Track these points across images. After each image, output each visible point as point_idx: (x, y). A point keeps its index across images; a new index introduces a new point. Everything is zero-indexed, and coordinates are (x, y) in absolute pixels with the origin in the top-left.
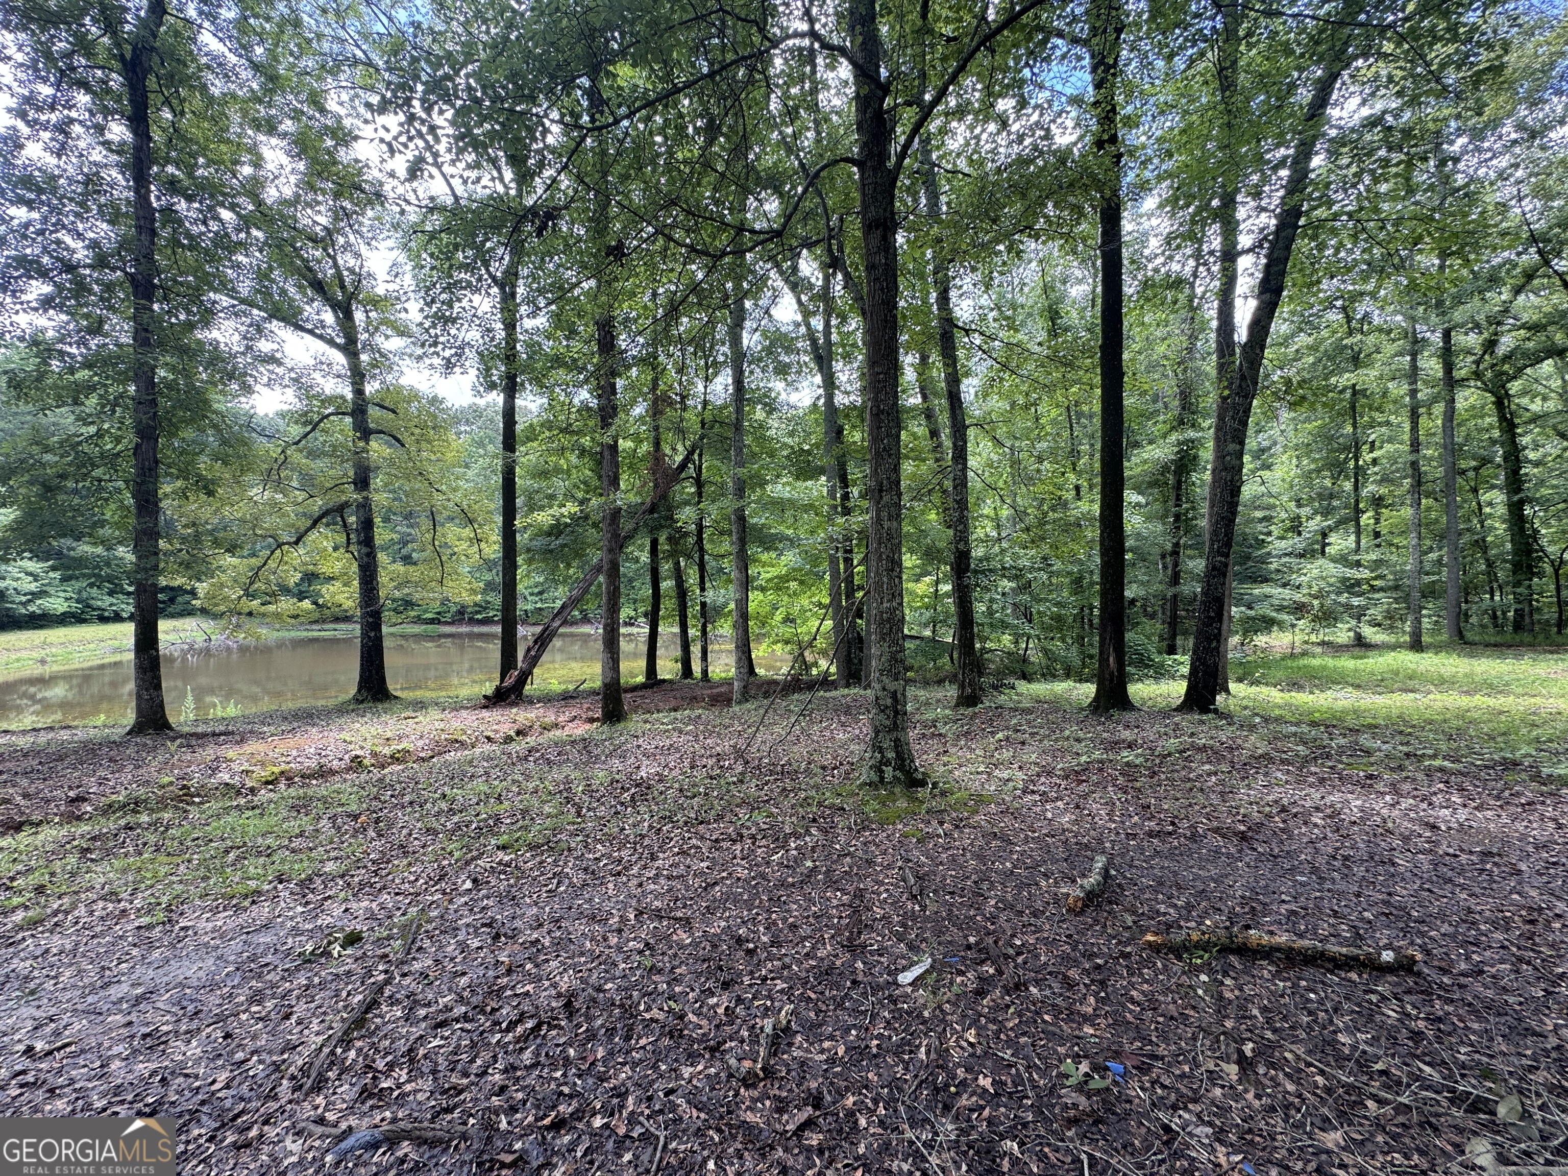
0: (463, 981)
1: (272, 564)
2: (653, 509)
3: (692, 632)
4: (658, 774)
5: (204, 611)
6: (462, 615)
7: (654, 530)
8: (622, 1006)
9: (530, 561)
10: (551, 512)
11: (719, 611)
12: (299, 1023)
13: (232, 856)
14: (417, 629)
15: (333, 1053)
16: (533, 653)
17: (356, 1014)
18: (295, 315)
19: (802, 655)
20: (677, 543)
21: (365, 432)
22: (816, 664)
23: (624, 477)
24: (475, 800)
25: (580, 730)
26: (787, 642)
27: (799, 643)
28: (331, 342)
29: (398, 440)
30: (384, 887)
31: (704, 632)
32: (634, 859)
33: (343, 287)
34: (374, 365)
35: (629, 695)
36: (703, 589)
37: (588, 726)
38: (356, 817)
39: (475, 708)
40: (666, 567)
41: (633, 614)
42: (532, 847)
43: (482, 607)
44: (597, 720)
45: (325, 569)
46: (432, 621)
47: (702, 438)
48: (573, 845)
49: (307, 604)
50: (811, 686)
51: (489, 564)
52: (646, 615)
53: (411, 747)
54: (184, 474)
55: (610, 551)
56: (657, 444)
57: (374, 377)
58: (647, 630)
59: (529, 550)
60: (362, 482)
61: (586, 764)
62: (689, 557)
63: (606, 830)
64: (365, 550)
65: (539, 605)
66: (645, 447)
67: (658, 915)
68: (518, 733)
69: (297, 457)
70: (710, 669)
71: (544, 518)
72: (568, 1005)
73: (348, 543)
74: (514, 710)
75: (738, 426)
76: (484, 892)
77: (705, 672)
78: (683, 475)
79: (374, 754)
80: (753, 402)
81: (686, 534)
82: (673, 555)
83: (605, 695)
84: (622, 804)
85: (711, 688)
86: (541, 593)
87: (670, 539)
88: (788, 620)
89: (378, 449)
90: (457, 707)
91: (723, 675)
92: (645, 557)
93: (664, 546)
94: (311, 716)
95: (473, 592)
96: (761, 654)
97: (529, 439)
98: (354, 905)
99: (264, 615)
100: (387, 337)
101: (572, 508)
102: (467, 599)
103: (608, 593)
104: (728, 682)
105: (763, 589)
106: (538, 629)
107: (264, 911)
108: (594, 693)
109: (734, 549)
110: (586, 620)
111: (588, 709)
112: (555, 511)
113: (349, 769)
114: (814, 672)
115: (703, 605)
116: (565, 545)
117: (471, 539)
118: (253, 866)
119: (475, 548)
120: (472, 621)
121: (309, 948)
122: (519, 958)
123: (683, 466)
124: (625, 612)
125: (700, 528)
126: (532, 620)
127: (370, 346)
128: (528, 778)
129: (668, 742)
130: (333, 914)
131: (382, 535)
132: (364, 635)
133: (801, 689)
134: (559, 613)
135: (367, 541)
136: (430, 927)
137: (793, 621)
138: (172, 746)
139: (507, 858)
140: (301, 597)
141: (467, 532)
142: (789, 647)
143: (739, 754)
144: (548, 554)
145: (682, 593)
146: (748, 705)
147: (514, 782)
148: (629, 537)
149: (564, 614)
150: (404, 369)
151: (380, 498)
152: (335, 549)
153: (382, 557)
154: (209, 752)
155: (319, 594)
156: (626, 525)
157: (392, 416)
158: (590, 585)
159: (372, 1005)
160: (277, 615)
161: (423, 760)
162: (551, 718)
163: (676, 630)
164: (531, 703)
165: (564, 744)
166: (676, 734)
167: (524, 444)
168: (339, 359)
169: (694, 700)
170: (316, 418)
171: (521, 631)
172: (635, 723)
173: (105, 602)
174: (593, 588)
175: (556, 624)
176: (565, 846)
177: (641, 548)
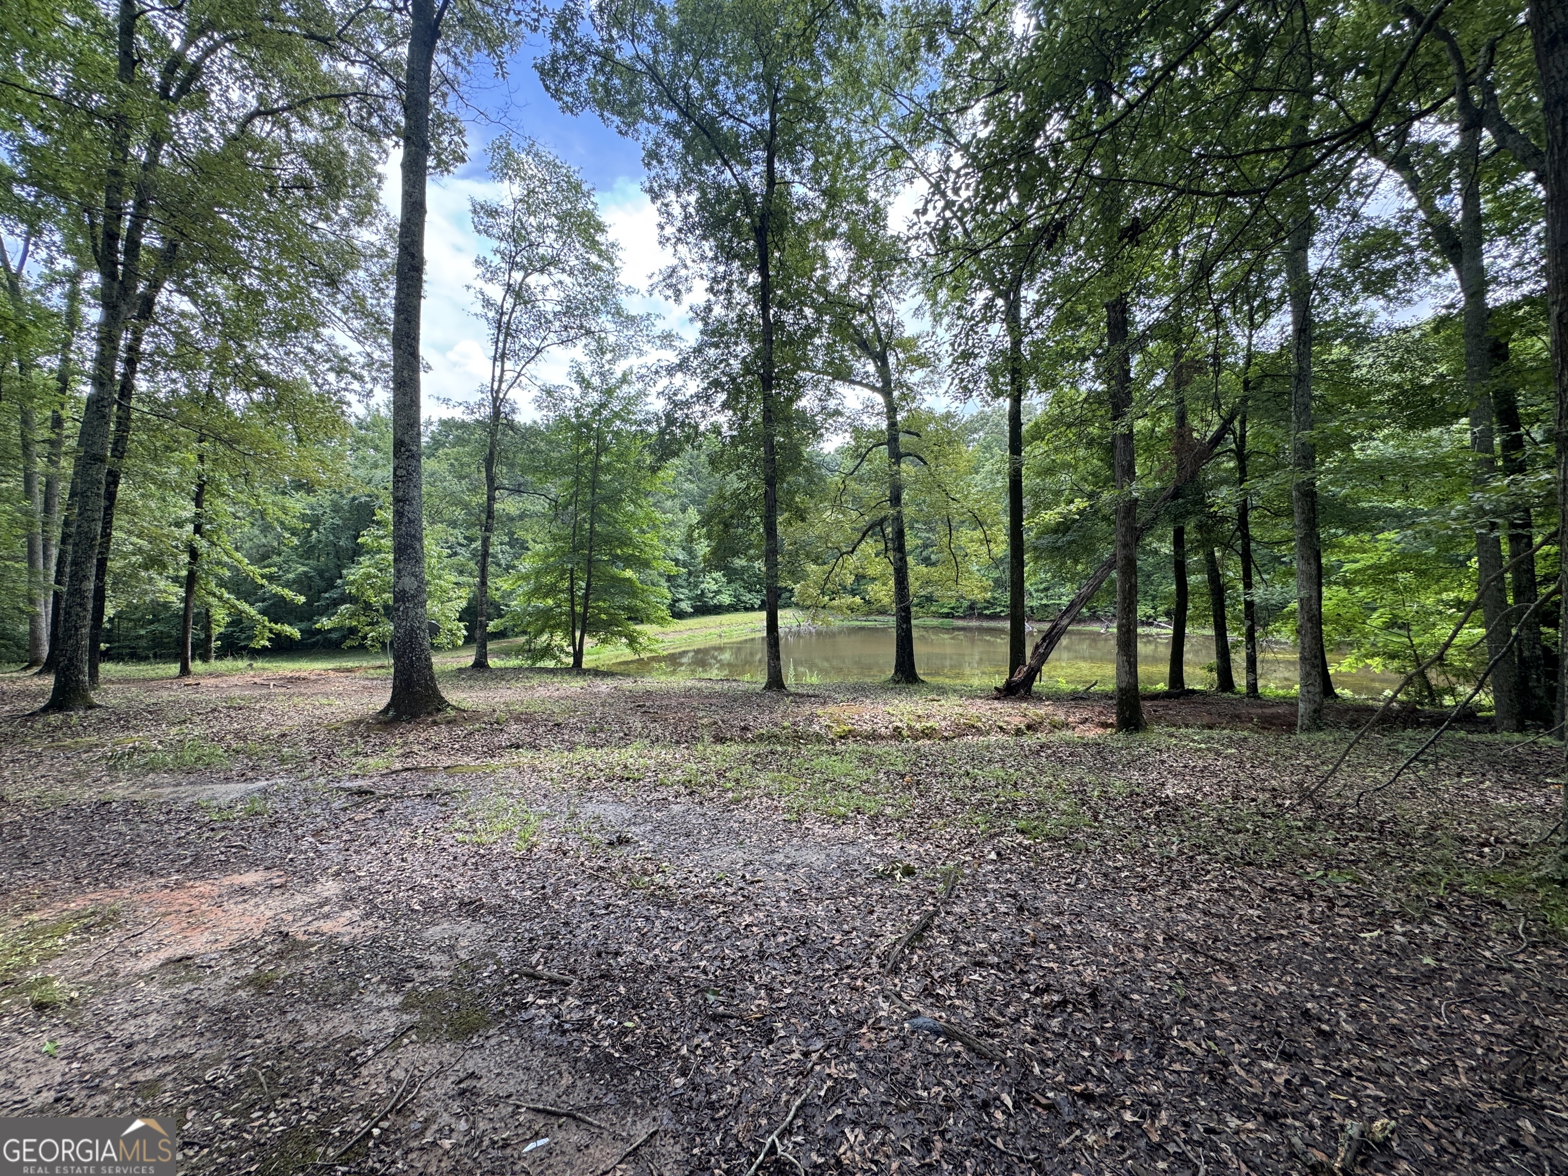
0: (995, 936)
1: (837, 570)
2: (1176, 494)
3: (1232, 636)
4: (1188, 796)
5: (797, 605)
6: (972, 611)
7: (1178, 518)
8: (1150, 1022)
9: (1036, 559)
10: (1058, 510)
11: (1275, 611)
12: (879, 920)
13: (828, 786)
14: (936, 622)
15: (902, 951)
16: (1041, 650)
17: (915, 929)
18: (850, 373)
19: (1422, 674)
20: (1210, 531)
21: (897, 456)
22: (1452, 691)
23: (1139, 461)
24: (993, 783)
25: (1093, 733)
26: (1393, 656)
27: (1417, 659)
28: (873, 388)
29: (921, 459)
30: (927, 838)
31: (1251, 637)
32: (1161, 880)
33: (880, 340)
34: (904, 397)
35: (1148, 704)
36: (1248, 585)
37: (1100, 731)
38: (903, 776)
39: (988, 698)
40: (1193, 560)
41: (1151, 612)
42: (1048, 838)
43: (990, 603)
44: (1111, 725)
45: (871, 572)
46: (947, 616)
47: (1244, 400)
48: (1091, 847)
49: (858, 599)
50: (1438, 720)
51: (997, 563)
52: (1167, 614)
53: (937, 727)
54: (789, 508)
55: (1125, 546)
56: (1181, 419)
57: (903, 409)
58: (1170, 631)
59: (1035, 549)
60: (896, 499)
61: (1100, 769)
62: (1227, 546)
63: (1126, 841)
64: (898, 556)
65: (1044, 602)
66: (1167, 423)
67: (1192, 947)
68: (1029, 727)
69: (853, 485)
70: (1260, 683)
71: (1050, 516)
72: (1093, 996)
73: (886, 549)
74: (1024, 705)
75: (1302, 377)
76: (1007, 866)
77: (1253, 687)
78: (1219, 449)
79: (910, 728)
80: (1326, 340)
81: (1224, 519)
82: (1206, 544)
83: (1121, 699)
84: (1145, 819)
85: (1262, 706)
86: (1046, 589)
87: (1200, 527)
88: (1393, 624)
89: (907, 468)
90: (972, 695)
91: (1281, 692)
92: (1166, 549)
93: (1191, 533)
94: (864, 689)
95: (984, 589)
96: (1344, 669)
97: (1034, 438)
98: (908, 846)
99: (832, 608)
100: (912, 371)
101: (1080, 503)
102: (979, 596)
103: (1123, 591)
104: (1291, 702)
105: (1347, 584)
106: (1046, 626)
107: (849, 831)
108: (1106, 696)
109: (1298, 534)
110: (1095, 618)
111: (1101, 713)
112: (1062, 508)
113: (892, 737)
114: (1448, 701)
115: (1249, 605)
116: (1074, 541)
117: (981, 541)
118: (842, 796)
119: (984, 549)
120: (981, 616)
121: (880, 867)
122: (1044, 935)
123: (1218, 438)
124: (1143, 610)
125: (1243, 511)
126: (1036, 617)
127: (901, 385)
128: (1042, 772)
129: (1200, 763)
130: (893, 848)
131: (911, 541)
132: (899, 627)
133: (1420, 725)
134: (1067, 611)
135: (900, 549)
136: (965, 881)
137: (1406, 626)
138: (788, 701)
139: (1026, 842)
140: (854, 593)
141: (978, 534)
142: (1396, 664)
143: (1306, 795)
144: (1055, 551)
145: (1218, 590)
146: (1321, 735)
147: (1029, 773)
148: (1149, 526)
149: (1074, 612)
150: (926, 397)
151: (909, 511)
152: (877, 555)
153: (910, 560)
154: (806, 709)
155: (866, 591)
156: (1143, 515)
157: (916, 438)
158: (1101, 582)
159: (926, 927)
160: (839, 608)
161: (947, 739)
162: (1060, 716)
163: (1210, 632)
164: (1040, 699)
165: (1076, 745)
166: (1211, 755)
167: (1030, 443)
168: (879, 399)
169: (1236, 719)
170: (864, 451)
171: (1028, 627)
172: (1158, 735)
173: (747, 597)
174: (1104, 585)
175: (1065, 622)
176: (1083, 846)
177: (1161, 539)
